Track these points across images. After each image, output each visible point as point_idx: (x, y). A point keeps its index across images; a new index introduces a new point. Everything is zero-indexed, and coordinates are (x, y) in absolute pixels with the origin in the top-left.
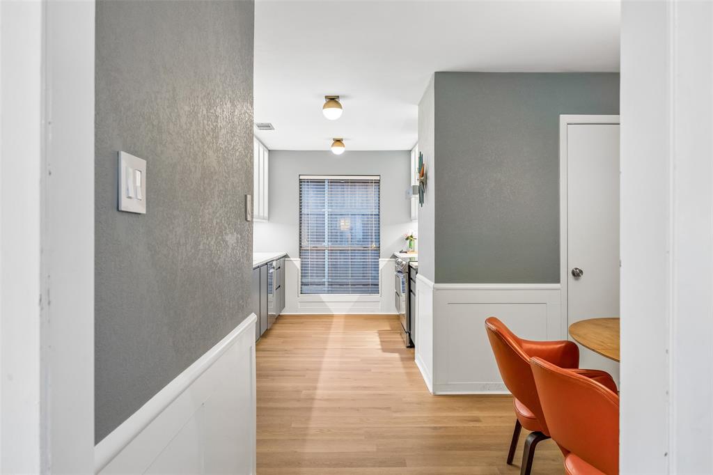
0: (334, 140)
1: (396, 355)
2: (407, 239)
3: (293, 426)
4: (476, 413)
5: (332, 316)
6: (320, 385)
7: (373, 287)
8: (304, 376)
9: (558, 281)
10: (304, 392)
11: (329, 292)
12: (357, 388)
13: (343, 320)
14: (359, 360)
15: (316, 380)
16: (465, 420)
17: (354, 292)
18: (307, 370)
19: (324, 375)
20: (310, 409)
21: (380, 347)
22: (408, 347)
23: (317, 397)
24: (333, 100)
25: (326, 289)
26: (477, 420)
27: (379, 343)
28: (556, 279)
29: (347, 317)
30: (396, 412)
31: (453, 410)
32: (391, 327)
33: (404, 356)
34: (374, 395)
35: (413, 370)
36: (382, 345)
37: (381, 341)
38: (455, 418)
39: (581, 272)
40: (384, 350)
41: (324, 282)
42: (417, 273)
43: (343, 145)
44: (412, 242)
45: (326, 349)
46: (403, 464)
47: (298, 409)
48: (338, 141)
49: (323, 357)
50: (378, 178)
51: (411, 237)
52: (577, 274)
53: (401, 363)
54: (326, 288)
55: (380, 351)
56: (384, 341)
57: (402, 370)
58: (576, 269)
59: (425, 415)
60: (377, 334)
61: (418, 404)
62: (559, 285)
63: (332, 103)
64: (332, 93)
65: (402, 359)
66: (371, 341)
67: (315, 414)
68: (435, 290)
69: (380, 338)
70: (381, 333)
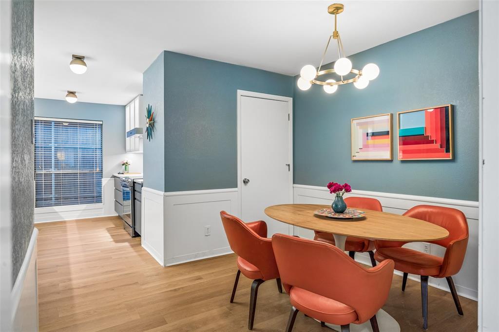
0: (68, 92)
1: (127, 244)
2: (123, 165)
3: (60, 316)
4: (197, 274)
5: (65, 222)
6: (73, 276)
7: (98, 199)
8: (57, 272)
9: (237, 187)
10: (60, 284)
11: (56, 205)
12: (107, 272)
13: (75, 224)
14: (99, 252)
15: (69, 273)
16: (193, 280)
17: (82, 203)
18: (57, 266)
19: (73, 268)
20: (71, 298)
21: (112, 240)
22: (133, 237)
23: (74, 287)
24: (79, 59)
25: (53, 203)
26: (199, 278)
27: (110, 237)
28: (235, 185)
29: (77, 221)
30: (143, 284)
31: (181, 274)
32: (115, 225)
33: (132, 243)
34: (121, 275)
35: (143, 253)
36: (113, 238)
37: (111, 236)
38: (184, 280)
39: (248, 180)
40: (116, 241)
41: (52, 198)
42: (142, 186)
43: (76, 96)
44: (127, 167)
45: (68, 247)
46: (164, 322)
47: (60, 300)
48: (72, 93)
49: (68, 254)
50: (101, 123)
51: (127, 163)
52: (246, 182)
53: (131, 249)
54: (53, 201)
55: (114, 243)
56: (113, 235)
57: (135, 254)
58: (245, 179)
59: (164, 283)
60: (106, 231)
61: (156, 275)
62: (237, 189)
63: (78, 61)
64: (79, 53)
65: (132, 246)
66: (104, 237)
67: (77, 301)
68: (165, 196)
69: (110, 233)
70: (109, 230)
